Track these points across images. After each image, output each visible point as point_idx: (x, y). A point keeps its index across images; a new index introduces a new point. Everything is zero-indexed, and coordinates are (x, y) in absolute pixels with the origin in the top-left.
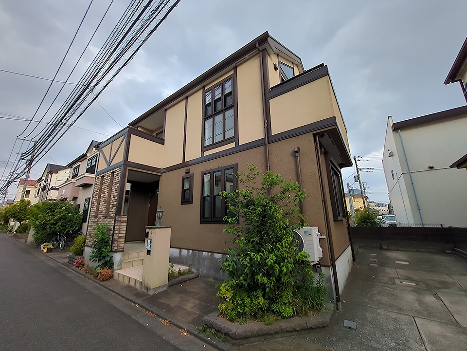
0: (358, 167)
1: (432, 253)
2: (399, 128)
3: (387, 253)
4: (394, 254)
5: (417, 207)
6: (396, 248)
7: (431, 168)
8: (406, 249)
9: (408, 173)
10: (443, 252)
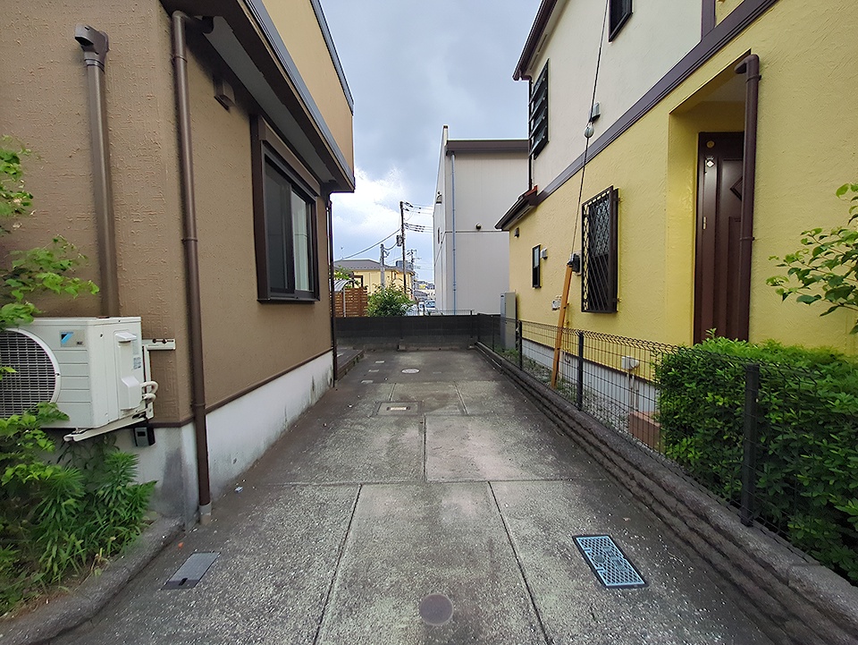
0: (404, 222)
1: (455, 350)
2: (453, 152)
3: (402, 357)
4: (410, 358)
5: (453, 287)
6: (416, 348)
7: (478, 228)
8: (427, 348)
9: (452, 231)
10: (465, 349)
